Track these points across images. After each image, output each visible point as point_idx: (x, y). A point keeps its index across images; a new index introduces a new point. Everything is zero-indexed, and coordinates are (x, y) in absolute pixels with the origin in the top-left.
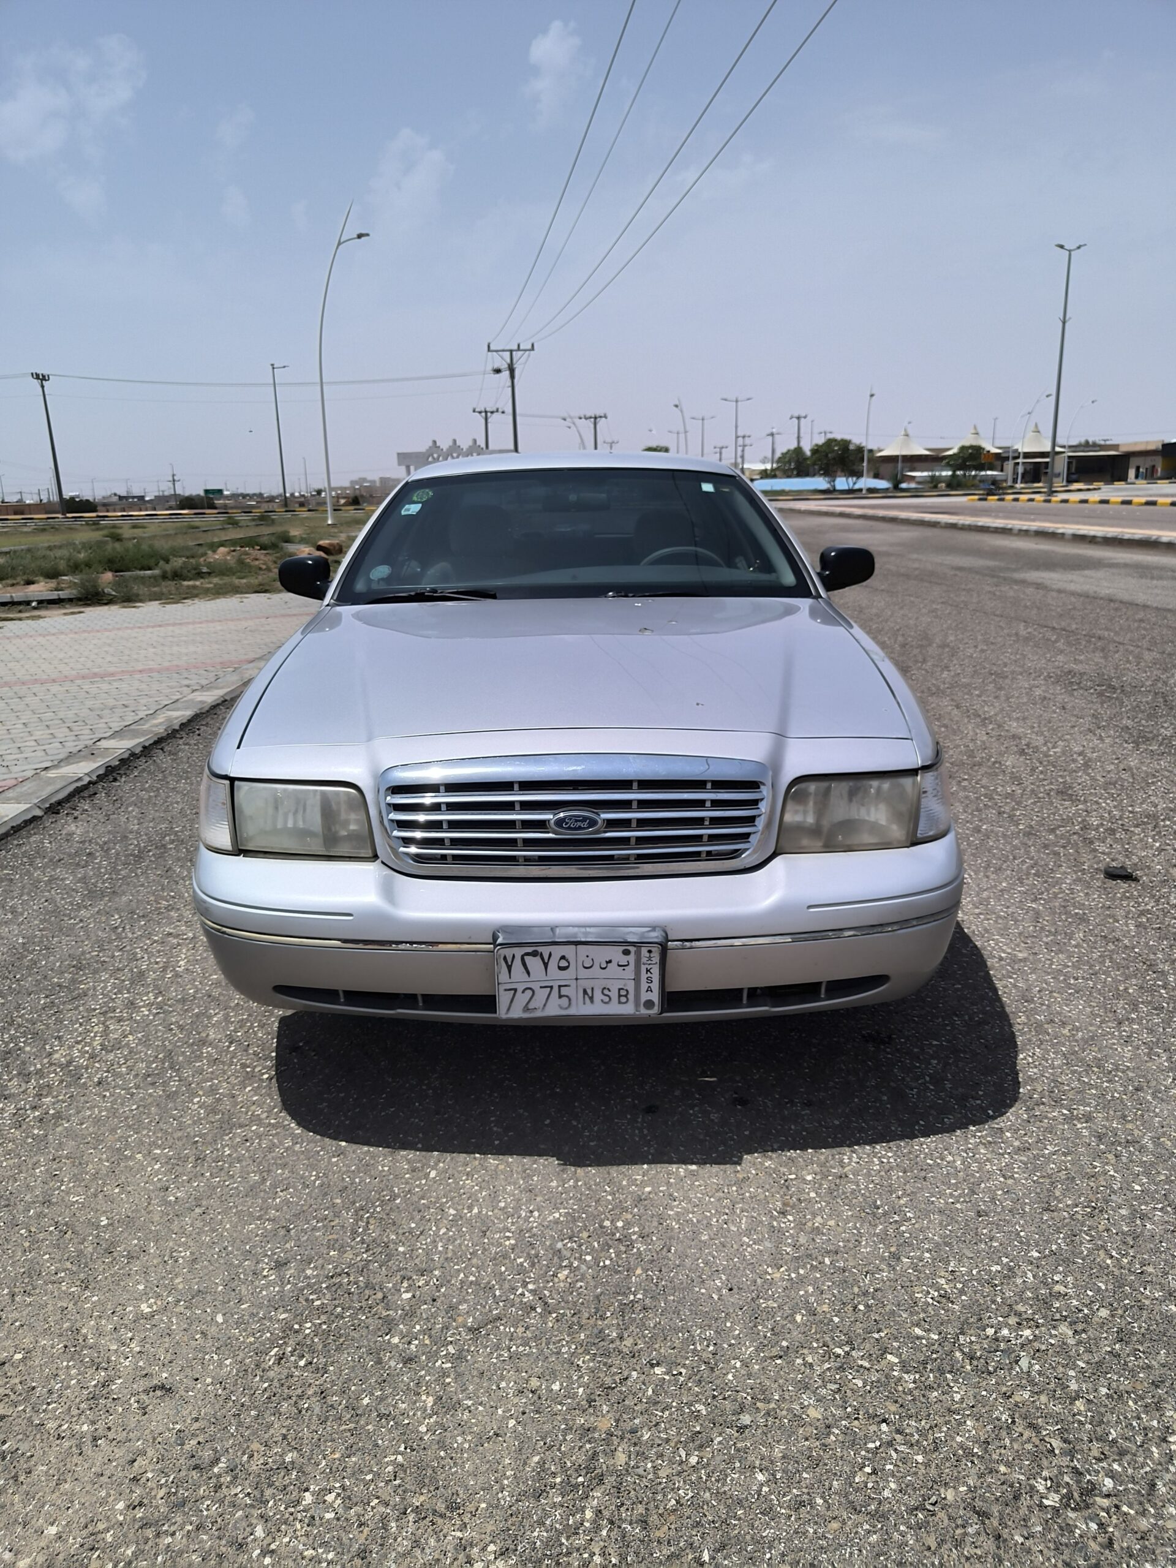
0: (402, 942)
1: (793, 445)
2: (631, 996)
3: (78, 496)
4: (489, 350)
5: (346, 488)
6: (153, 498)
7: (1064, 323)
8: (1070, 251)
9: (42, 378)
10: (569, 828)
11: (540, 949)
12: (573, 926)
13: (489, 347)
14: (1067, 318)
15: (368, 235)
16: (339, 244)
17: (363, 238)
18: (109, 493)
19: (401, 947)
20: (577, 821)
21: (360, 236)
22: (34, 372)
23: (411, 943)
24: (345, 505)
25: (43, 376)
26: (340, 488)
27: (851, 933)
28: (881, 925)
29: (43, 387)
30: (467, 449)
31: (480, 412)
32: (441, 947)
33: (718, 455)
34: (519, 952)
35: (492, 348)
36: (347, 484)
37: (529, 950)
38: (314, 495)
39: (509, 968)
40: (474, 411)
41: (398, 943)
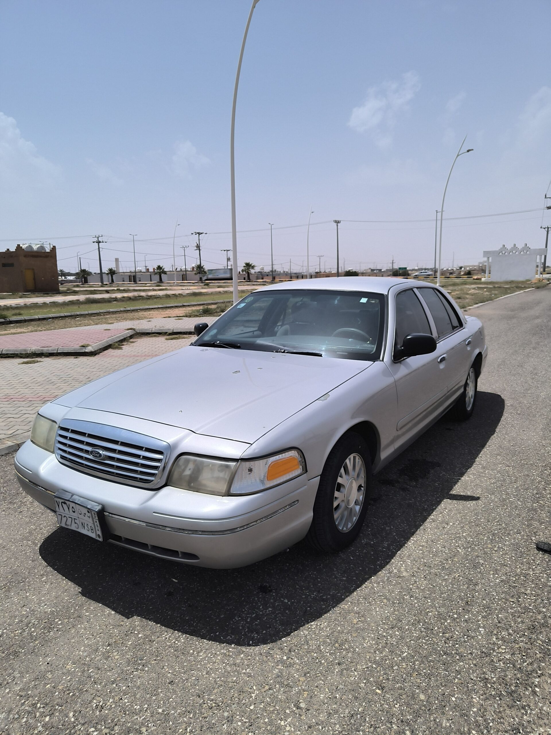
0: (40, 486)
2: (94, 531)
3: (352, 270)
4: (546, 198)
5: (475, 266)
6: (385, 270)
9: (337, 222)
10: (94, 456)
11: (66, 502)
12: (78, 496)
13: (546, 196)
15: (473, 150)
16: (458, 155)
17: (470, 152)
18: (367, 268)
20: (96, 453)
21: (468, 151)
22: (335, 220)
23: (42, 487)
24: (464, 275)
25: (338, 221)
26: (471, 266)
27: (169, 529)
28: (184, 530)
29: (337, 226)
30: (510, 249)
31: (544, 228)
32: (48, 492)
34: (61, 501)
35: (547, 197)
36: (477, 264)
37: (63, 501)
38: (458, 269)
39: (58, 506)
40: (541, 228)
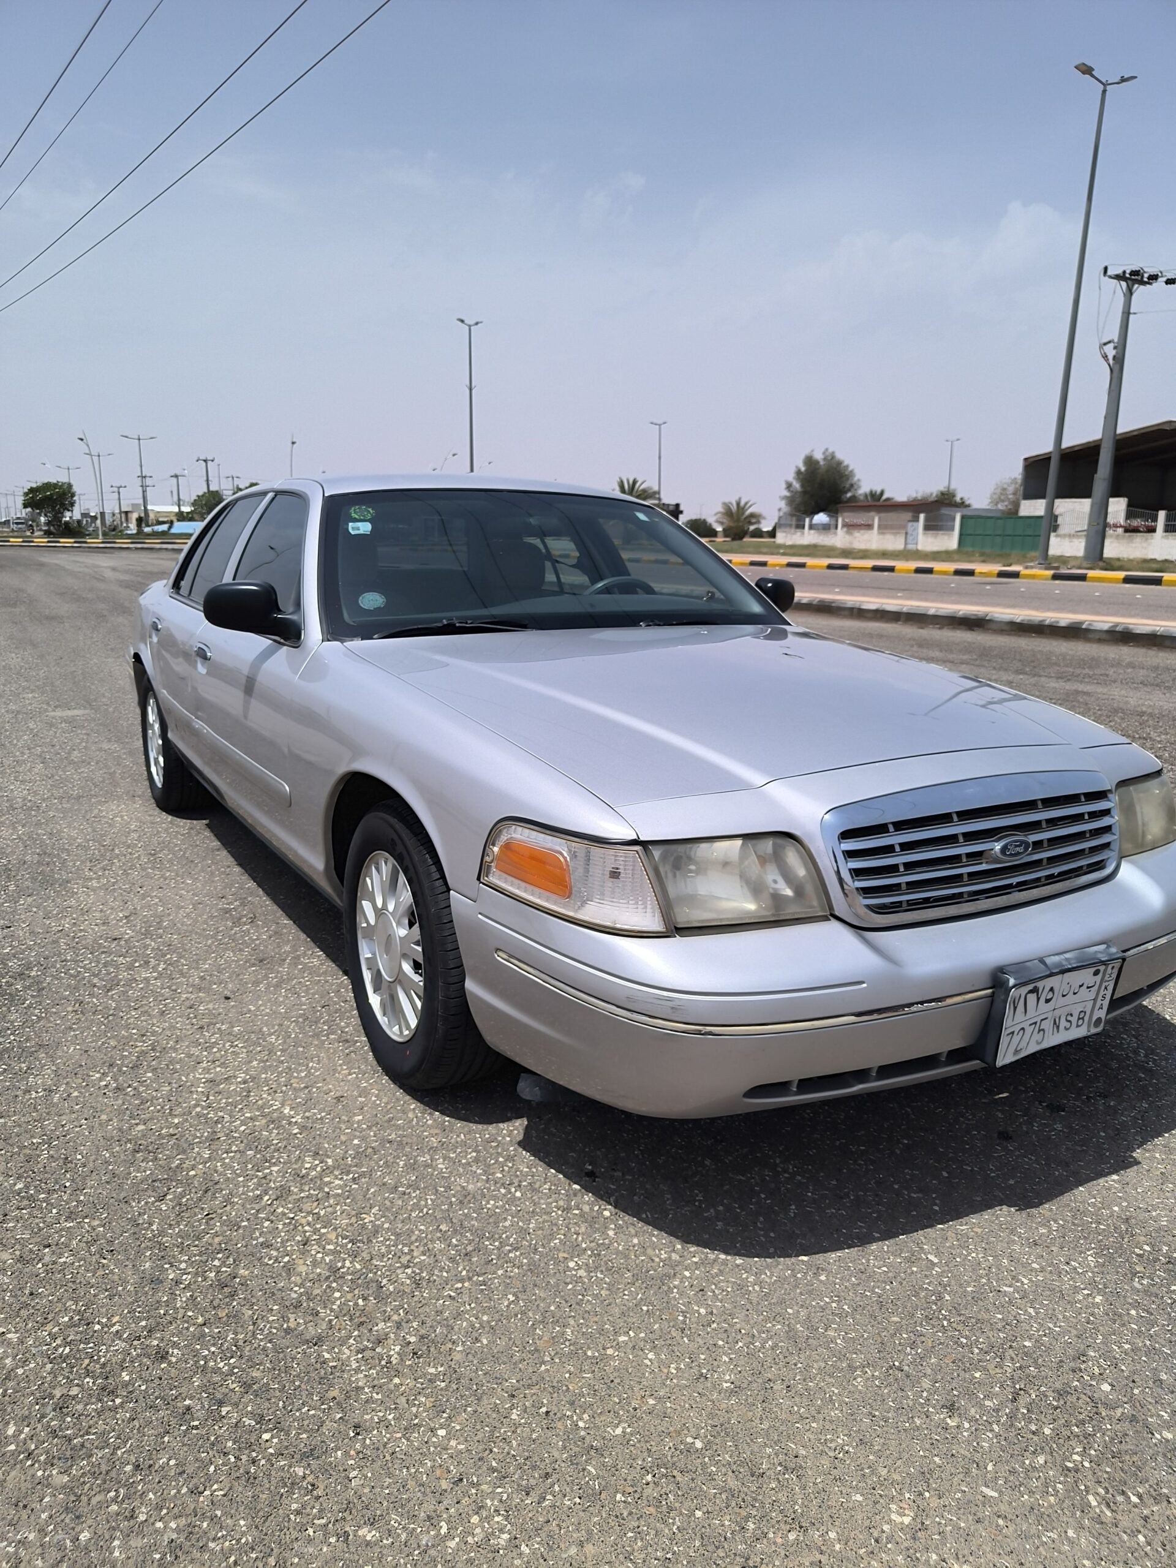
0: (912, 1004)
1: (203, 489)
2: (1086, 1018)
7: (471, 390)
8: (470, 326)
10: (1011, 855)
12: (1057, 954)
14: (473, 385)
19: (914, 1008)
20: (1015, 846)
23: (922, 1003)
32: (949, 1001)
33: (117, 494)
34: (1026, 990)
41: (910, 1005)
